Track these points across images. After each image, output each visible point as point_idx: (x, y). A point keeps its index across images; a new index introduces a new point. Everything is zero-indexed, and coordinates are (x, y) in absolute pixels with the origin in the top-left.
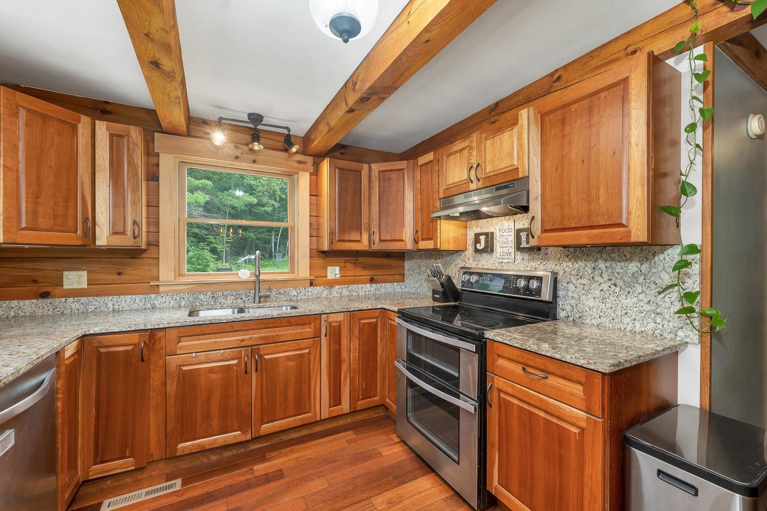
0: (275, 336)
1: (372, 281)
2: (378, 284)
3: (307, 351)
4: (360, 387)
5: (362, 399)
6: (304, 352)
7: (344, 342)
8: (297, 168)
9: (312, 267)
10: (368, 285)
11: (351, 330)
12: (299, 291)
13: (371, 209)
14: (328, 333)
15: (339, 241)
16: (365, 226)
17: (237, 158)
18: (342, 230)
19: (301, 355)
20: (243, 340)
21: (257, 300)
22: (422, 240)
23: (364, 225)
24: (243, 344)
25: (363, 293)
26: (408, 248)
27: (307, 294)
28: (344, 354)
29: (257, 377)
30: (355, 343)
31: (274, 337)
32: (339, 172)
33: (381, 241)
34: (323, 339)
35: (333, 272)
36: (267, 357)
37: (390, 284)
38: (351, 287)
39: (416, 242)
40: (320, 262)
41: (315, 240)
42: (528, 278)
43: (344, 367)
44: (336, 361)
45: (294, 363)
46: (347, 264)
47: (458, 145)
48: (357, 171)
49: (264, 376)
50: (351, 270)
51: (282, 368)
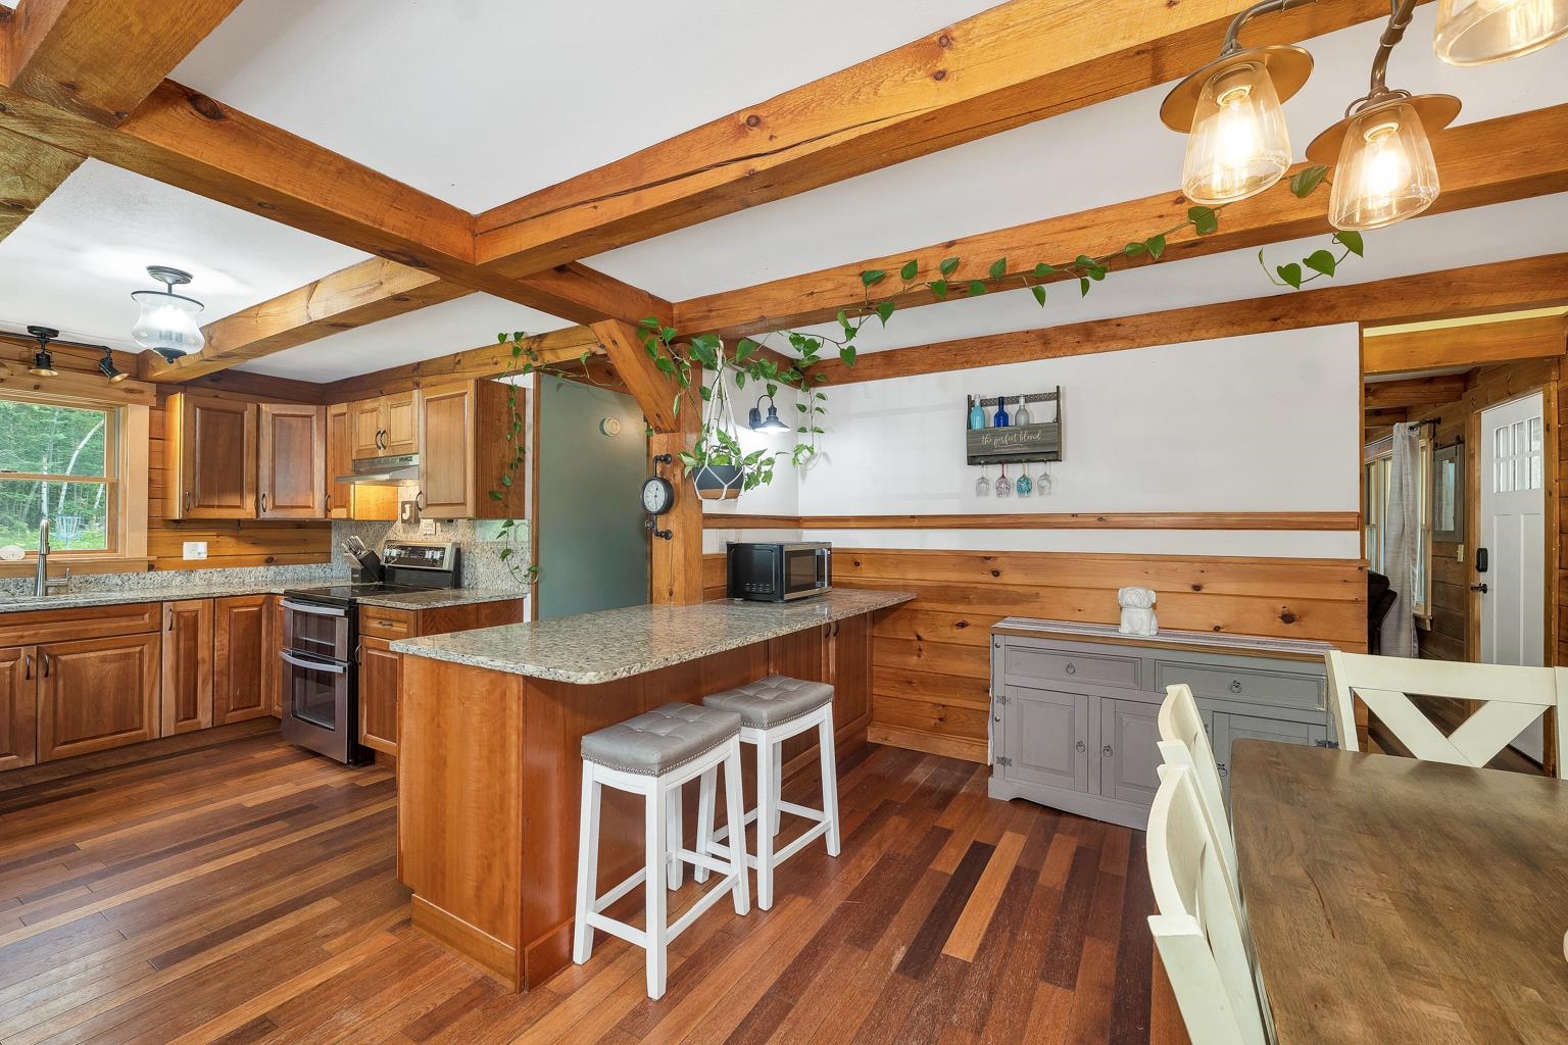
0: (81, 631)
1: (269, 561)
2: (281, 567)
3: (138, 649)
4: (231, 693)
5: (234, 710)
6: (131, 650)
7: (203, 637)
8: (123, 399)
9: (151, 544)
10: (262, 569)
11: (214, 624)
12: (126, 578)
13: (260, 462)
14: (174, 625)
15: (202, 506)
16: (250, 486)
17: (1, 381)
18: (207, 489)
19: (127, 656)
20: (22, 637)
21: (40, 590)
22: (336, 507)
23: (247, 484)
24: (21, 642)
25: (253, 579)
26: (317, 517)
27: (142, 582)
28: (203, 653)
30: (223, 639)
31: (78, 632)
32: (201, 413)
33: (275, 507)
34: (166, 633)
35: (195, 550)
36: (63, 658)
37: (303, 566)
38: (228, 571)
39: (327, 510)
40: (165, 535)
41: (158, 503)
42: (430, 549)
43: (203, 670)
44: (189, 662)
45: (114, 665)
46: (220, 539)
47: (368, 404)
48: (236, 413)
49: (61, 683)
50: (230, 546)
51: (91, 672)
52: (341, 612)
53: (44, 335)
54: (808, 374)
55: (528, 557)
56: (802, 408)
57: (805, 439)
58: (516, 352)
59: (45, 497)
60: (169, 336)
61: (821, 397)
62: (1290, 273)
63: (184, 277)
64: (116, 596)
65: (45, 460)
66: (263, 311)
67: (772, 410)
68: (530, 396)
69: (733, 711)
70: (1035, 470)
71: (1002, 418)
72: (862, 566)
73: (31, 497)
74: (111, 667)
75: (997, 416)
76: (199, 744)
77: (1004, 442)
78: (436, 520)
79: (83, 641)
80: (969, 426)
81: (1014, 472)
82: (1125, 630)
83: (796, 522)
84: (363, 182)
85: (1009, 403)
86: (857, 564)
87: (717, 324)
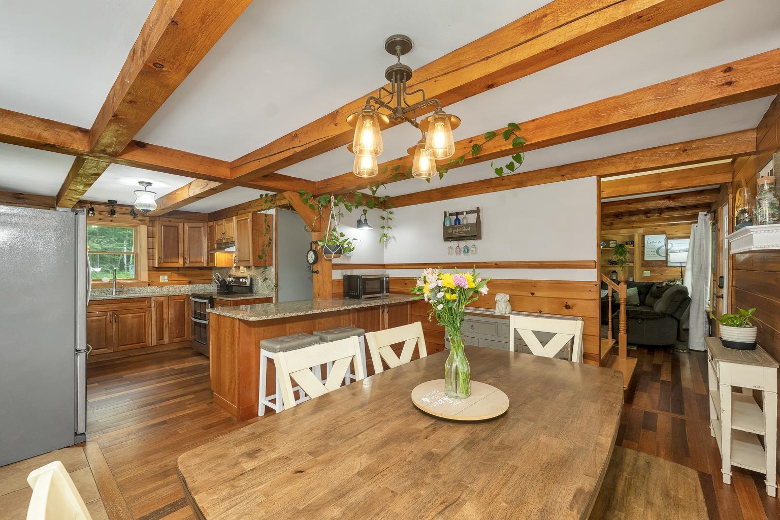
0: (125, 307)
1: (190, 283)
2: (194, 285)
3: (144, 314)
4: (175, 332)
5: (176, 338)
6: (142, 314)
7: (165, 310)
8: (138, 224)
9: (149, 276)
10: (187, 286)
11: (169, 305)
12: (141, 289)
13: (185, 246)
14: (155, 306)
15: (164, 262)
17: (100, 219)
18: (166, 256)
19: (140, 316)
20: (108, 308)
21: (114, 293)
22: (211, 262)
23: (181, 254)
24: (108, 310)
25: (184, 290)
26: (205, 266)
27: (146, 290)
28: (165, 316)
29: (116, 326)
30: (172, 311)
32: (165, 228)
33: (190, 262)
34: (153, 309)
35: (164, 278)
36: (120, 316)
37: (202, 285)
38: (175, 286)
39: (208, 263)
40: (154, 273)
41: (151, 261)
42: (242, 278)
43: (165, 322)
44: (160, 319)
45: (136, 319)
46: (173, 274)
47: (220, 222)
48: (175, 227)
49: (120, 325)
50: (175, 277)
51: (129, 321)
52: (207, 301)
53: (112, 203)
54: (386, 204)
55: (274, 281)
56: (383, 218)
57: (385, 231)
58: (266, 201)
59: (125, 258)
60: (145, 205)
61: (391, 213)
62: (499, 171)
63: (150, 184)
64: (137, 295)
65: (125, 242)
66: (177, 192)
67: (366, 220)
68: (274, 217)
69: (317, 335)
70: (470, 243)
71: (458, 220)
72: (408, 285)
73: (120, 258)
74: (136, 320)
75: (455, 220)
76: (165, 350)
77: (457, 232)
78: (245, 267)
79: (126, 310)
80: (444, 224)
81: (462, 244)
82: (497, 312)
83: (384, 266)
84: (190, 158)
85: (460, 214)
86: (406, 284)
87: (330, 190)
